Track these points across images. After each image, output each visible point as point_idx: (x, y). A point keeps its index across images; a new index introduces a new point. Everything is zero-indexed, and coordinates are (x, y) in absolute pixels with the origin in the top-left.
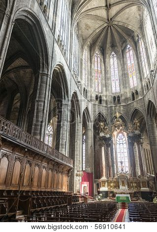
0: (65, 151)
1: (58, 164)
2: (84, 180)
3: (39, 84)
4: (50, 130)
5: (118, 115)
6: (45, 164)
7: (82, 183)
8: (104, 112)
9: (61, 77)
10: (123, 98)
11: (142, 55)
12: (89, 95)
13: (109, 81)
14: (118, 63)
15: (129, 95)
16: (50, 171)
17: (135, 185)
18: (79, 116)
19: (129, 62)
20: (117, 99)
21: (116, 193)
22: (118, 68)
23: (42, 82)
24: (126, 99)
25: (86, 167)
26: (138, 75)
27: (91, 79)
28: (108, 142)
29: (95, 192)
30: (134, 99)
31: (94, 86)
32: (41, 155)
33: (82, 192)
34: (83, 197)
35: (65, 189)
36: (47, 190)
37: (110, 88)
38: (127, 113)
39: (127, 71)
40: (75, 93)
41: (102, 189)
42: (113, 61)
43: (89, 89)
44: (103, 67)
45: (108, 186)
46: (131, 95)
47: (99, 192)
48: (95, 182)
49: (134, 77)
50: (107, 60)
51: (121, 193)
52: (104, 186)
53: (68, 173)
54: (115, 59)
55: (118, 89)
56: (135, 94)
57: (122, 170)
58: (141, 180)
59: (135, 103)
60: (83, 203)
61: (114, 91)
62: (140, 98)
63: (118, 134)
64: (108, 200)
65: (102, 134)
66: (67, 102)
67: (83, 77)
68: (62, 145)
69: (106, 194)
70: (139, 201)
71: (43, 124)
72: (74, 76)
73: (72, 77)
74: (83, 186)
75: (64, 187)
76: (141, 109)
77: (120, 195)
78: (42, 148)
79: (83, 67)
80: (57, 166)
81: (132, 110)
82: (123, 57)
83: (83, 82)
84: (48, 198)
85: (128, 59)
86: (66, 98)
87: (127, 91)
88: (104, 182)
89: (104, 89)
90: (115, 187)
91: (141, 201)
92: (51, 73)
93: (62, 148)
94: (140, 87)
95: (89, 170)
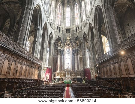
0: (37, 56)
1: (33, 63)
2: (47, 72)
3: (25, 13)
4: (28, 44)
5: (68, 38)
6: (25, 62)
7: (45, 74)
8: (61, 36)
9: (39, 12)
10: (71, 30)
11: (83, 9)
12: (53, 26)
13: (65, 20)
14: (70, 11)
15: (75, 29)
16: (28, 67)
17: (74, 74)
18: (47, 37)
19: (76, 12)
20: (68, 30)
21: (64, 79)
22: (70, 14)
23: (26, 13)
24: (73, 31)
25: (48, 65)
26: (80, 19)
27: (55, 17)
28: (62, 52)
29: (53, 79)
30: (77, 31)
31: (56, 21)
32: (23, 57)
33: (45, 79)
34: (47, 81)
35: (36, 77)
36: (25, 78)
37: (65, 24)
38: (73, 38)
39: (75, 16)
40: (46, 23)
41: (57, 77)
42: (68, 10)
43: (53, 22)
44: (62, 12)
45: (60, 75)
46: (76, 29)
47: (55, 79)
48: (53, 73)
49: (78, 20)
50: (65, 9)
51: (67, 79)
52: (58, 75)
53: (38, 69)
54: (69, 9)
55: (69, 25)
56: (77, 29)
57: (68, 67)
58: (77, 72)
59: (77, 33)
60: (46, 85)
61: (67, 25)
62: (80, 31)
63: (67, 49)
64: (60, 82)
65: (59, 48)
66: (41, 28)
67: (51, 15)
68: (36, 52)
69: (59, 80)
70: (75, 83)
71: (26, 38)
72: (46, 14)
73: (45, 14)
74: (46, 75)
75: (35, 76)
76: (80, 37)
77: (67, 80)
78: (24, 52)
79: (52, 10)
80: (32, 64)
81: (76, 37)
82: (73, 9)
83: (51, 18)
84: (26, 83)
85: (76, 10)
86: (41, 25)
87: (74, 26)
88: (58, 73)
89: (62, 24)
90: (64, 76)
91: (76, 82)
92: (33, 9)
93: (36, 54)
94: (80, 26)
95: (50, 67)
